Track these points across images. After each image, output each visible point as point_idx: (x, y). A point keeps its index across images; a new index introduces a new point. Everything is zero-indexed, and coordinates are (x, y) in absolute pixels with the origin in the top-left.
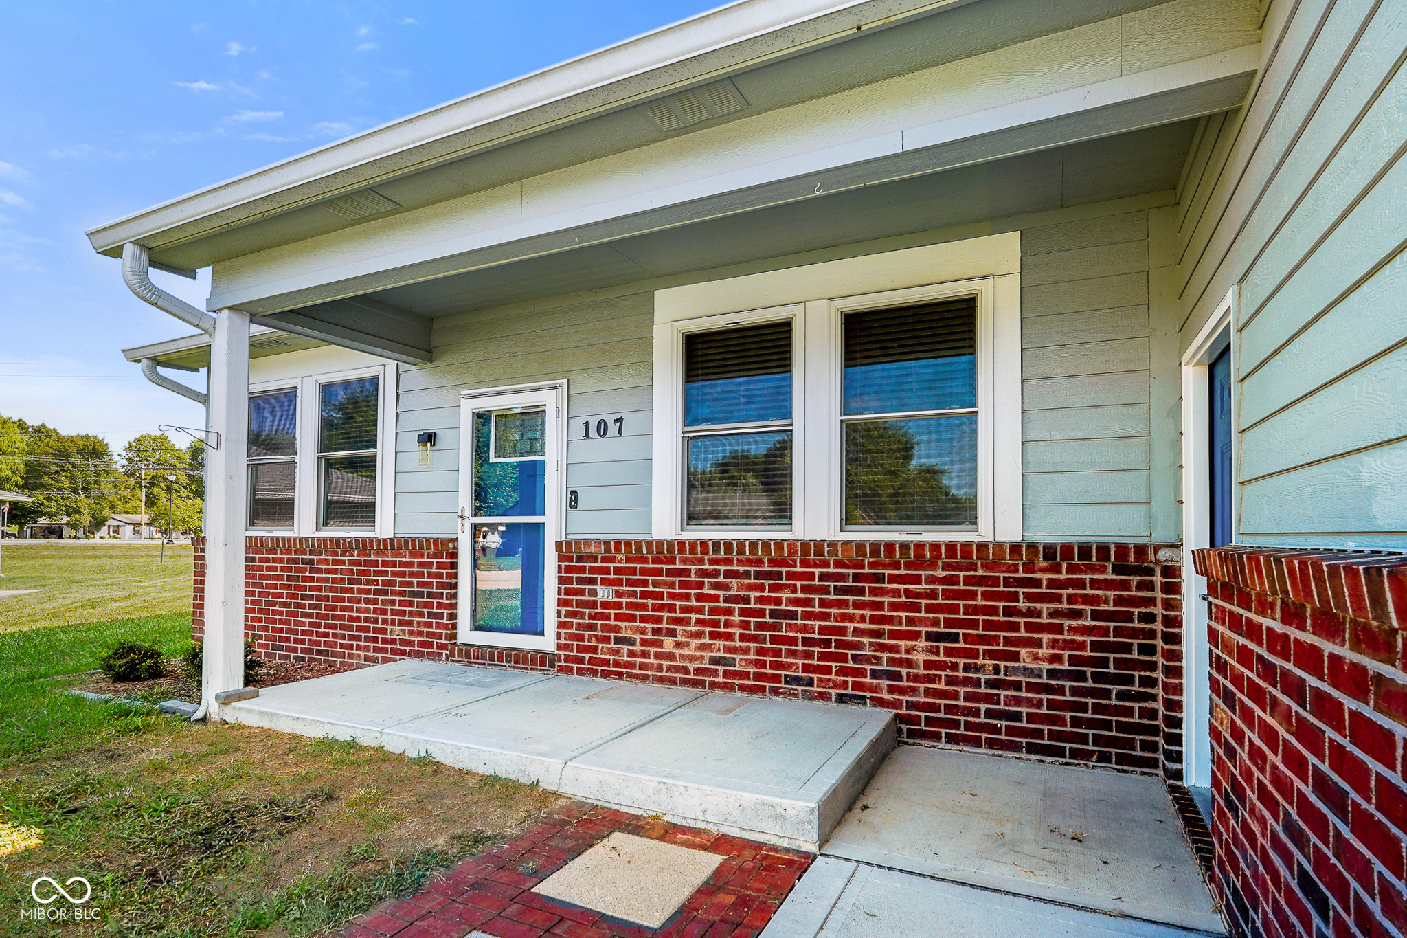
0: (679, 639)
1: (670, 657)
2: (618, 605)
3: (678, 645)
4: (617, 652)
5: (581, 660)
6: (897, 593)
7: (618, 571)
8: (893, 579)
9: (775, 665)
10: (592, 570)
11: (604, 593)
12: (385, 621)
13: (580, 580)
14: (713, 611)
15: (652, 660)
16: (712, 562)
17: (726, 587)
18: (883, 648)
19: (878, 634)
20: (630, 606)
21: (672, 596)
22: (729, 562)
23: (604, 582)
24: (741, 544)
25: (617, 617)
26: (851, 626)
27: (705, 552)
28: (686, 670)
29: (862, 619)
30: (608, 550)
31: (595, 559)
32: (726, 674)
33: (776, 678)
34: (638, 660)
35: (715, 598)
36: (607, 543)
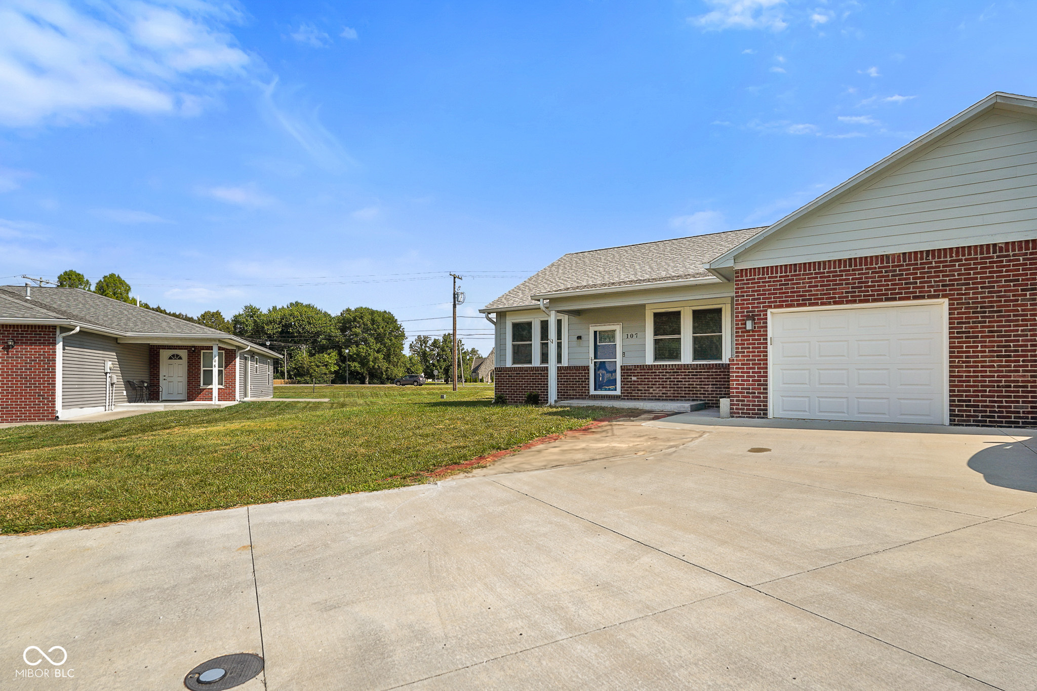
0: (654, 389)
1: (652, 393)
2: (638, 381)
3: (654, 390)
4: (638, 393)
5: (628, 396)
6: (705, 375)
7: (638, 373)
8: (704, 372)
9: (678, 394)
10: (631, 373)
11: (634, 378)
12: (567, 390)
13: (627, 376)
14: (662, 382)
15: (647, 395)
16: (662, 370)
17: (666, 376)
18: (702, 388)
19: (701, 385)
20: (641, 381)
21: (652, 378)
22: (666, 369)
23: (634, 376)
24: (669, 365)
25: (638, 384)
26: (695, 383)
27: (661, 367)
28: (656, 396)
29: (697, 382)
30: (635, 367)
31: (631, 370)
32: (666, 397)
33: (678, 397)
34: (643, 395)
35: (663, 378)
36: (635, 366)
